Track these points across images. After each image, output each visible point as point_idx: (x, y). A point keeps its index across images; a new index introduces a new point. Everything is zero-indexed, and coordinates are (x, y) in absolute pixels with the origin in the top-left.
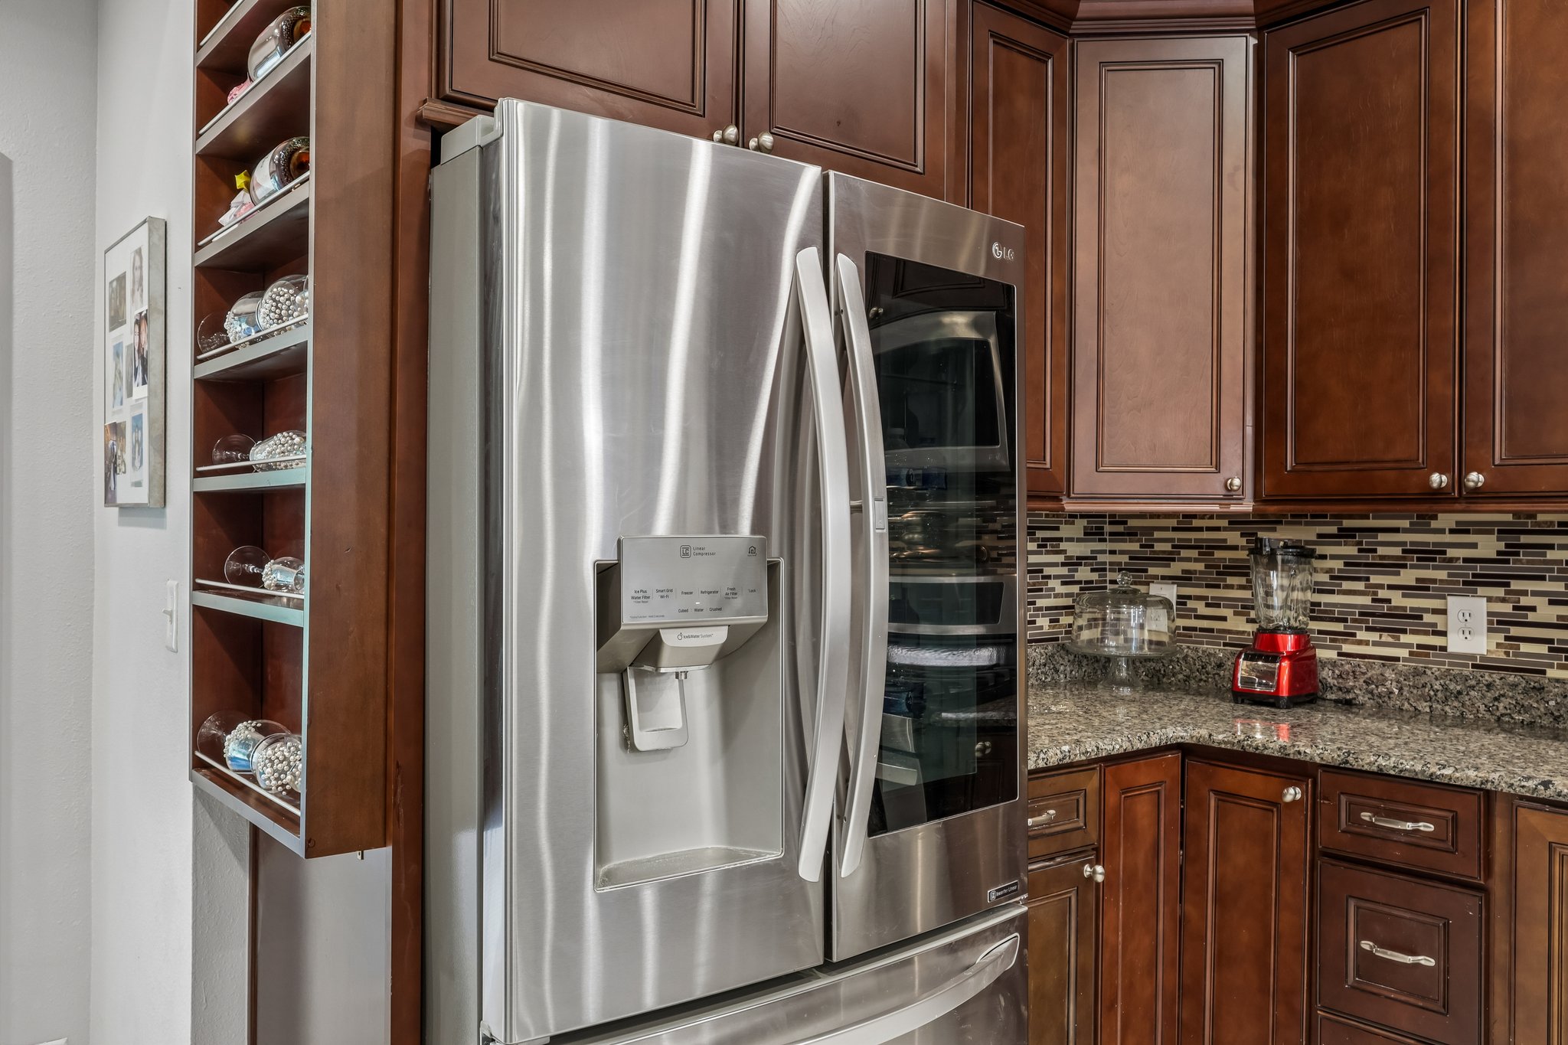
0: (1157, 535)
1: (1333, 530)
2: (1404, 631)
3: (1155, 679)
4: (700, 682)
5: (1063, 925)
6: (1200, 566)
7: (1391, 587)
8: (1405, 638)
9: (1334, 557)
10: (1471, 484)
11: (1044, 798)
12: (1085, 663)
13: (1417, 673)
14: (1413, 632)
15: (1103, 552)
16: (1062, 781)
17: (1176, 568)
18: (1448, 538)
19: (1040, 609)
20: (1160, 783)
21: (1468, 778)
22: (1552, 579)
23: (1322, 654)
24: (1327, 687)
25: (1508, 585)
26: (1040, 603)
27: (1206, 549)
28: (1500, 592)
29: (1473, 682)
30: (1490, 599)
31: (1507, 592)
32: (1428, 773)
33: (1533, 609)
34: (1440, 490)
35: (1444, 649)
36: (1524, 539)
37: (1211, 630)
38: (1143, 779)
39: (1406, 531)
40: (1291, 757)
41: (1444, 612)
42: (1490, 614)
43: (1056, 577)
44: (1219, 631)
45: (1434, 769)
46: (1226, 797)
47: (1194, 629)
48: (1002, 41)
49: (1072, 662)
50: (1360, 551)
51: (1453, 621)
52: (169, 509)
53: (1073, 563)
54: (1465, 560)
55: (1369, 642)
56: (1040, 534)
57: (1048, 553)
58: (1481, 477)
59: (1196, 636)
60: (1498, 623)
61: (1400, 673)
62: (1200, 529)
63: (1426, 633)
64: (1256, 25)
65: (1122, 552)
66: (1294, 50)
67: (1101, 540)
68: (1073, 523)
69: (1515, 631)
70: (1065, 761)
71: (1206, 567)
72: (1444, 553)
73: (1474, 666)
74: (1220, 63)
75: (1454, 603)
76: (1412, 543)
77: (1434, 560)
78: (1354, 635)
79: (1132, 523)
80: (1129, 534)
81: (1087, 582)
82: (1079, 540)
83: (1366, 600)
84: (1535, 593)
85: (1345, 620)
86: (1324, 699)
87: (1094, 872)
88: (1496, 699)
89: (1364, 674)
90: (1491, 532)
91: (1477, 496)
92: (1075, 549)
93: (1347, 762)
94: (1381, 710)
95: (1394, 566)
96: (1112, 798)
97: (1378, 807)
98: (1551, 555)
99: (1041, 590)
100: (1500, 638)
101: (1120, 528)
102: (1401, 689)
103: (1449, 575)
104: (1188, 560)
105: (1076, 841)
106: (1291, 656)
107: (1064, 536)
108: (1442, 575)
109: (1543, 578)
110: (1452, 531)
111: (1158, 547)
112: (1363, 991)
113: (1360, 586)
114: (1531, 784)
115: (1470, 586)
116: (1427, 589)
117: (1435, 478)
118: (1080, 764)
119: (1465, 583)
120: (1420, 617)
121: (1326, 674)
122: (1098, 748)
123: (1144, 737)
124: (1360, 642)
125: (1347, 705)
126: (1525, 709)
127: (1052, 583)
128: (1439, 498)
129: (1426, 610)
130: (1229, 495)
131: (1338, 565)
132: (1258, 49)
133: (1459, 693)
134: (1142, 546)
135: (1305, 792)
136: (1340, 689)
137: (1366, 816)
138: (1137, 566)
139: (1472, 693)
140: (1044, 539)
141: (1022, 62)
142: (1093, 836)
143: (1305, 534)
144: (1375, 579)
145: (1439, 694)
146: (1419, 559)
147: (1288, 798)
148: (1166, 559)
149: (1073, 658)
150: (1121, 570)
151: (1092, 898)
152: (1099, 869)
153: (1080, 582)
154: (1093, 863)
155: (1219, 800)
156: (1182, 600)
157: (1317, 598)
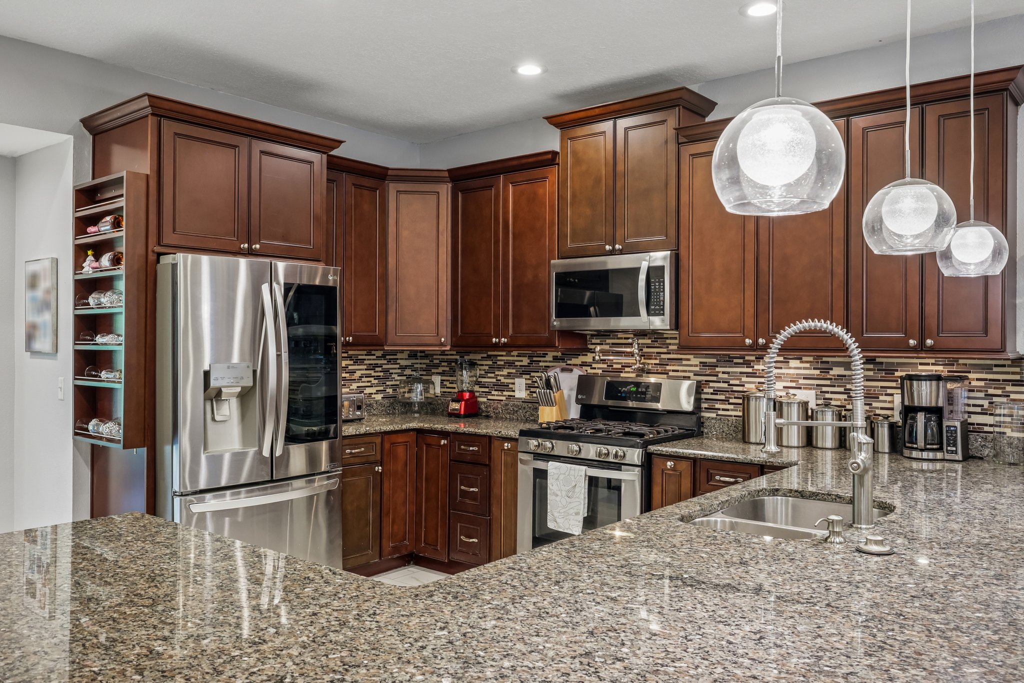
0: (435, 357)
1: (485, 355)
2: (504, 391)
3: (433, 412)
4: (234, 403)
5: (368, 486)
6: (447, 369)
7: (501, 375)
8: (505, 393)
9: (486, 365)
10: (502, 342)
11: (359, 444)
12: (407, 405)
13: (507, 405)
14: (507, 391)
15: (417, 363)
16: (367, 439)
17: (440, 370)
18: (516, 358)
19: (388, 385)
20: (407, 442)
21: (484, 432)
23: (481, 400)
24: (483, 411)
25: (530, 374)
26: (388, 383)
27: (449, 362)
28: (528, 377)
29: (521, 407)
30: (526, 379)
31: (530, 377)
32: (474, 432)
34: (496, 344)
35: (514, 396)
36: (535, 359)
37: (451, 392)
38: (400, 440)
39: (505, 356)
40: (444, 430)
41: (514, 384)
42: (526, 384)
43: (395, 373)
44: (453, 393)
45: (476, 430)
46: (428, 445)
47: (446, 392)
48: (357, 186)
49: (402, 406)
50: (493, 363)
51: (516, 387)
52: (58, 354)
53: (403, 368)
54: (520, 366)
55: (496, 395)
56: (388, 357)
57: (391, 364)
58: (506, 340)
59: (446, 395)
60: (528, 387)
61: (502, 405)
63: (510, 391)
64: (451, 181)
65: (424, 364)
66: (461, 192)
67: (416, 359)
69: (532, 390)
70: (367, 433)
71: (449, 369)
72: (515, 363)
73: (521, 402)
74: (438, 193)
75: (517, 381)
76: (506, 360)
77: (512, 366)
78: (491, 392)
79: (426, 353)
80: (426, 357)
81: (409, 375)
82: (406, 359)
83: (494, 380)
84: (537, 377)
85: (488, 387)
86: (480, 415)
87: (378, 469)
88: (526, 412)
89: (493, 406)
90: (526, 357)
91: (505, 346)
92: (403, 363)
93: (457, 431)
94: (497, 418)
95: (500, 368)
96: (387, 446)
97: (465, 444)
98: (541, 364)
99: (389, 378)
100: (528, 392)
101: (423, 354)
102: (502, 410)
103: (516, 371)
104: (444, 366)
105: (372, 459)
106: (466, 401)
107: (399, 358)
108: (514, 371)
109: (538, 372)
110: (517, 356)
111: (435, 361)
112: (462, 502)
113: (493, 375)
114: (496, 433)
116: (510, 376)
117: (494, 340)
118: (372, 434)
119: (520, 374)
120: (508, 386)
121: (483, 407)
122: (380, 429)
123: (400, 426)
124: (493, 395)
125: (488, 417)
127: (393, 376)
128: (497, 346)
129: (510, 383)
130: (442, 345)
131: (487, 368)
132: (451, 188)
133: (517, 411)
134: (430, 361)
135: (447, 442)
136: (486, 412)
137: (463, 447)
138: (428, 370)
139: (520, 411)
140: (389, 359)
141: (366, 192)
142: (379, 457)
143: (472, 357)
144: (497, 373)
145: (512, 412)
146: (508, 366)
147: (442, 443)
148: (437, 366)
149: (401, 404)
150: (423, 371)
151: (379, 478)
152: (380, 468)
153: (406, 375)
154: (378, 466)
155: (426, 447)
156: (442, 381)
157: (480, 380)
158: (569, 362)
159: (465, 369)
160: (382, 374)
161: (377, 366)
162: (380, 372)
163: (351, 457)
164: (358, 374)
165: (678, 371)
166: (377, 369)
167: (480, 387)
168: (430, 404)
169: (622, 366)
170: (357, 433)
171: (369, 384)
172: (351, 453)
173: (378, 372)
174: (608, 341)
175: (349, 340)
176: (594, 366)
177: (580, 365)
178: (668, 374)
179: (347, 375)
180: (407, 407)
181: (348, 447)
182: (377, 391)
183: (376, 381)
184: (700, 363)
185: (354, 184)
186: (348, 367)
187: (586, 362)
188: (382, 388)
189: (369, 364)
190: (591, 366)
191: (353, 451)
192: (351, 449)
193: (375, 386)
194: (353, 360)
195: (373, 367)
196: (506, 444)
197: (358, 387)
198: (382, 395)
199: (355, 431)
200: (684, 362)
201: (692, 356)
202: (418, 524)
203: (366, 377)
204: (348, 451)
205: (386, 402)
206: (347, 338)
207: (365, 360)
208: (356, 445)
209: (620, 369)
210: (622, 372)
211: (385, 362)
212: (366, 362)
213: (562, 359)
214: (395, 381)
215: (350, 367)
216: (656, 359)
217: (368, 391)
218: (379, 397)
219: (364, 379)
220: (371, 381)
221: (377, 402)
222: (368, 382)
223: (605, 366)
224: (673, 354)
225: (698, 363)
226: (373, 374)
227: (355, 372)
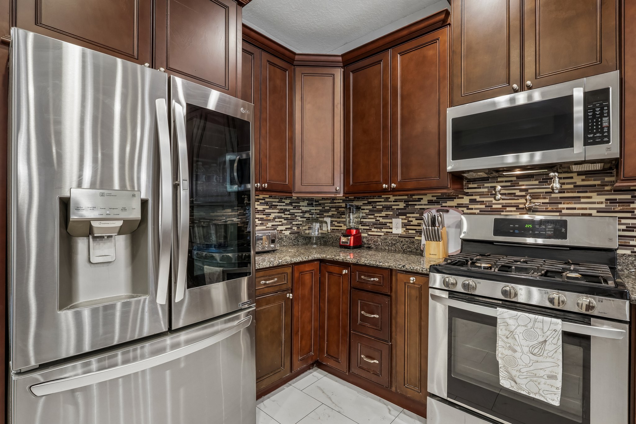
0: (326, 205)
1: (366, 202)
2: (383, 228)
3: (325, 243)
5: (280, 311)
6: (336, 213)
7: (380, 217)
8: (383, 230)
9: (367, 209)
10: (392, 187)
11: (273, 275)
12: (307, 239)
13: (385, 239)
14: (385, 228)
15: (313, 210)
16: (279, 270)
17: (330, 214)
18: (393, 203)
19: (294, 224)
20: (313, 270)
21: (386, 265)
22: (416, 213)
23: (363, 235)
24: (365, 244)
25: (406, 215)
26: (294, 223)
27: (337, 208)
28: (404, 217)
29: (398, 241)
30: (402, 219)
31: (406, 217)
32: (376, 265)
33: (412, 221)
34: (385, 189)
35: (392, 232)
36: (410, 203)
37: (338, 230)
38: (307, 269)
39: (383, 202)
40: (345, 261)
41: (392, 223)
42: (402, 223)
43: (299, 216)
44: (340, 230)
45: (378, 263)
46: (330, 273)
47: (334, 229)
48: (270, 63)
50: (373, 207)
51: (394, 225)
53: (304, 212)
54: (397, 209)
55: (375, 231)
56: (293, 204)
57: (296, 209)
58: (395, 185)
59: (335, 231)
60: (404, 225)
61: (381, 239)
62: (336, 203)
63: (388, 228)
64: (343, 65)
65: (318, 210)
66: (352, 72)
67: (312, 206)
68: (304, 202)
69: (408, 227)
70: (280, 264)
71: (337, 213)
72: (392, 207)
73: (399, 237)
74: (334, 75)
75: (394, 220)
76: (385, 205)
77: (389, 209)
78: (371, 230)
79: (320, 202)
80: (319, 205)
81: (308, 218)
82: (306, 206)
83: (374, 220)
84: (413, 217)
85: (369, 226)
86: (364, 247)
87: (289, 296)
88: (403, 245)
89: (373, 240)
90: (402, 201)
91: (394, 190)
92: (304, 209)
93: (358, 262)
94: (377, 249)
95: (380, 211)
96: (296, 275)
97: (365, 275)
98: (416, 207)
99: (294, 219)
100: (404, 229)
101: (317, 203)
102: (381, 243)
103: (393, 213)
104: (333, 211)
105: (284, 287)
106: (354, 236)
107: (301, 205)
108: (391, 213)
109: (414, 213)
110: (394, 201)
111: (326, 208)
112: (362, 325)
113: (372, 217)
114: (400, 266)
115: (398, 216)
116: (388, 217)
117: (384, 185)
118: (284, 265)
119: (397, 215)
120: (386, 224)
121: (365, 240)
122: (291, 261)
123: (307, 257)
124: (373, 232)
125: (369, 248)
126: (410, 248)
127: (297, 218)
128: (385, 191)
129: (388, 223)
130: (337, 192)
131: (367, 211)
132: (344, 72)
133: (395, 244)
134: (322, 208)
135: (348, 271)
136: (368, 244)
137: (363, 277)
138: (321, 213)
139: (398, 244)
140: (295, 206)
141: (278, 70)
142: (290, 285)
144: (376, 215)
145: (390, 244)
146: (386, 209)
147: (344, 273)
148: (328, 211)
149: (303, 238)
150: (317, 214)
151: (290, 303)
152: (291, 295)
153: (306, 218)
154: (289, 293)
155: (328, 274)
156: (332, 222)
157: (362, 220)
158: (444, 204)
159: (353, 213)
160: (289, 216)
161: (286, 210)
162: (289, 214)
163: (265, 288)
164: (272, 216)
165: (575, 209)
166: (286, 213)
167: (362, 226)
168: (323, 238)
169: (502, 206)
170: (271, 265)
171: (280, 223)
172: (265, 284)
173: (286, 214)
174: (486, 185)
175: (265, 186)
176: (470, 207)
177: (456, 207)
178: (561, 211)
179: (264, 216)
180: (308, 240)
181: (263, 278)
182: (286, 228)
183: (286, 222)
184: (606, 200)
185: (268, 61)
186: (265, 211)
187: (463, 204)
188: (289, 226)
189: (281, 209)
190: (468, 207)
191: (267, 282)
192: (266, 280)
193: (285, 225)
194: (269, 205)
195: (283, 211)
196: (412, 279)
197: (272, 225)
198: (290, 232)
199: (269, 263)
200: (582, 200)
201: (595, 194)
202: (322, 338)
203: (278, 218)
204: (263, 282)
205: (292, 236)
206: (263, 185)
207: (277, 205)
208: (270, 276)
209: (500, 208)
210: (503, 211)
211: (292, 208)
212: (278, 207)
213: (437, 203)
214: (299, 221)
215: (267, 211)
216: (545, 198)
217: (280, 228)
218: (287, 233)
219: (277, 220)
220: (282, 221)
221: (286, 236)
222: (280, 222)
223: (483, 206)
224: (568, 192)
225: (604, 200)
226: (283, 216)
227: (270, 215)
